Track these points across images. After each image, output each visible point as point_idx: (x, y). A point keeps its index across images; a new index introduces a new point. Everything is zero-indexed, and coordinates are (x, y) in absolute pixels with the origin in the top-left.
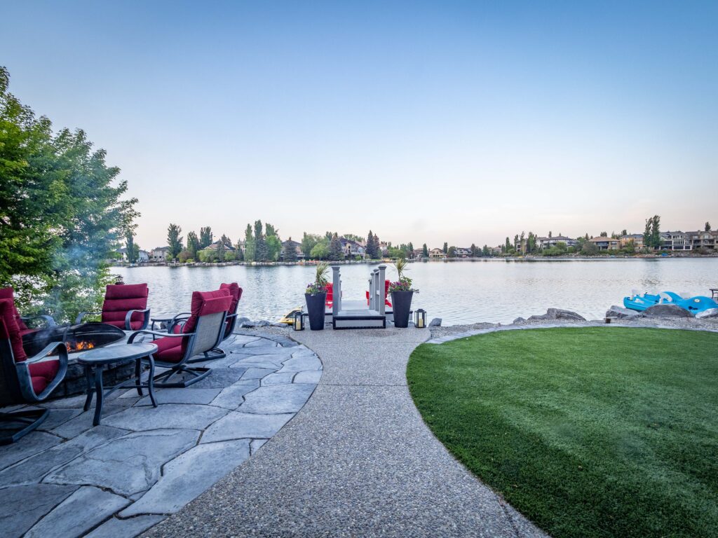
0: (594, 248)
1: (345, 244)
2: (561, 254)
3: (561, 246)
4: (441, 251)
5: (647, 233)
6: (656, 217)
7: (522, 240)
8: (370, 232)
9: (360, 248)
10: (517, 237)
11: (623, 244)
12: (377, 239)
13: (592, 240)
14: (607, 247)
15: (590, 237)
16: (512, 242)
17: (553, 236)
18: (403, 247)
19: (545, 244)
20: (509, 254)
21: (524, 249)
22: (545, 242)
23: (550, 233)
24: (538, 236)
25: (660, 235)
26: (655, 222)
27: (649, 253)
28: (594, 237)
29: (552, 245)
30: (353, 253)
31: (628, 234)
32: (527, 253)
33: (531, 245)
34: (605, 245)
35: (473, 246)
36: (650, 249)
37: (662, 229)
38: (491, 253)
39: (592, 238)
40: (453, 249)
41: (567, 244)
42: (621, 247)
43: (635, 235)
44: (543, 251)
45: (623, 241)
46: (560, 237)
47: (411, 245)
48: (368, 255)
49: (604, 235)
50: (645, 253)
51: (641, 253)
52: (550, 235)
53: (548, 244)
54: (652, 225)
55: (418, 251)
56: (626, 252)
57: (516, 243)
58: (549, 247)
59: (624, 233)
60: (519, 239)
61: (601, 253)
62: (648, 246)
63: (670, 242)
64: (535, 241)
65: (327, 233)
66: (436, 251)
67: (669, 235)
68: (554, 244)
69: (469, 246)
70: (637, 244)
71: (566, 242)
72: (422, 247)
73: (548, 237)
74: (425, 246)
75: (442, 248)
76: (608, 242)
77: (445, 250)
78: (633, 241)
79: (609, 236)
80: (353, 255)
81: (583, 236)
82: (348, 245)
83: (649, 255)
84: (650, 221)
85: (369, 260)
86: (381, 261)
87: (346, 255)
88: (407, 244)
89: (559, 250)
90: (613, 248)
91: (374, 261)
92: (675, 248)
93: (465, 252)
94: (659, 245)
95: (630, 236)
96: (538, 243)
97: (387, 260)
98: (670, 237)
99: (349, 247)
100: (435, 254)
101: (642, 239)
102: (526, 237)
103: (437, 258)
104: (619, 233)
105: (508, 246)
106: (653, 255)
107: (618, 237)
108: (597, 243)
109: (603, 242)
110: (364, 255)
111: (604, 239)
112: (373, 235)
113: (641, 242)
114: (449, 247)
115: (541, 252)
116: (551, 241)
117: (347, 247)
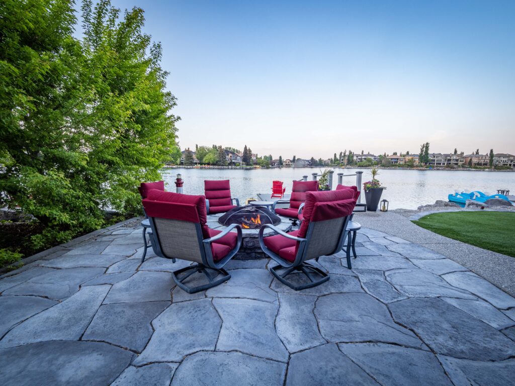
0: (389, 162)
1: (228, 155)
2: (369, 166)
3: (369, 161)
4: (291, 161)
5: (422, 154)
6: (427, 144)
7: (345, 155)
8: (246, 146)
9: (238, 158)
10: (341, 153)
11: (407, 161)
12: (250, 151)
13: (387, 157)
14: (397, 162)
15: (387, 155)
16: (338, 157)
17: (364, 153)
18: (266, 157)
19: (359, 159)
20: (336, 165)
21: (345, 162)
22: (359, 157)
23: (363, 152)
24: (355, 153)
25: (429, 155)
26: (427, 147)
27: (422, 166)
28: (389, 155)
29: (364, 160)
30: (233, 161)
31: (410, 154)
32: (347, 164)
33: (351, 159)
34: (396, 160)
35: (312, 159)
36: (422, 164)
37: (430, 152)
38: (323, 164)
39: (388, 156)
40: (299, 160)
41: (373, 159)
42: (405, 162)
43: (414, 155)
44: (358, 163)
45: (407, 158)
46: (369, 155)
47: (271, 157)
48: (244, 163)
49: (395, 154)
50: (419, 167)
51: (417, 166)
52: (362, 153)
53: (361, 159)
54: (424, 149)
55: (275, 161)
56: (409, 166)
57: (340, 157)
58: (361, 161)
59: (408, 153)
60: (343, 155)
61: (393, 166)
62: (421, 162)
63: (434, 160)
64: (353, 156)
65: (214, 145)
66: (288, 161)
67: (434, 155)
68: (365, 159)
69: (309, 159)
70: (415, 161)
71: (372, 158)
72: (278, 158)
73: (361, 154)
74: (280, 157)
75: (292, 159)
76: (398, 159)
77: (294, 160)
78: (413, 159)
79: (398, 155)
80: (234, 163)
81: (382, 154)
82: (230, 155)
83: (422, 168)
84: (423, 147)
85: (244, 166)
86: (253, 167)
87: (229, 162)
88: (268, 155)
89: (368, 163)
90: (401, 163)
91: (248, 167)
92: (437, 164)
93: (307, 163)
94: (428, 161)
95: (411, 155)
96: (355, 158)
97: (258, 166)
98: (434, 157)
99: (231, 157)
100: (287, 163)
101: (418, 157)
102: (347, 153)
103: (288, 166)
104: (405, 153)
105: (336, 159)
106: (424, 168)
107: (404, 156)
108: (391, 159)
109: (395, 159)
110: (241, 162)
111: (395, 157)
112: (248, 148)
113: (417, 160)
114: (296, 158)
115: (356, 164)
116: (363, 157)
117: (230, 156)
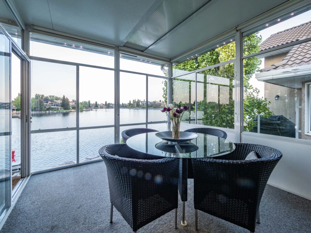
4: (104, 105)
7: (135, 102)
8: (64, 96)
9: (57, 104)
10: (134, 100)
11: (165, 104)
12: (67, 100)
13: (156, 103)
15: (156, 101)
16: (132, 102)
17: (145, 101)
20: (130, 107)
21: (135, 105)
22: (142, 103)
32: (136, 107)
33: (138, 104)
38: (125, 106)
40: (109, 104)
44: (142, 106)
47: (89, 102)
48: (62, 108)
55: (93, 105)
57: (133, 103)
58: (144, 105)
61: (159, 107)
64: (139, 102)
66: (102, 105)
71: (149, 103)
72: (95, 103)
73: (143, 101)
76: (160, 104)
77: (106, 104)
79: (162, 102)
80: (52, 108)
82: (49, 102)
85: (62, 110)
87: (47, 107)
88: (87, 101)
90: (162, 106)
91: (65, 111)
96: (140, 103)
97: (73, 110)
100: (101, 106)
102: (137, 101)
103: (102, 107)
105: (130, 104)
108: (158, 104)
110: (59, 108)
111: (160, 103)
112: (66, 98)
116: (145, 103)
117: (49, 104)
